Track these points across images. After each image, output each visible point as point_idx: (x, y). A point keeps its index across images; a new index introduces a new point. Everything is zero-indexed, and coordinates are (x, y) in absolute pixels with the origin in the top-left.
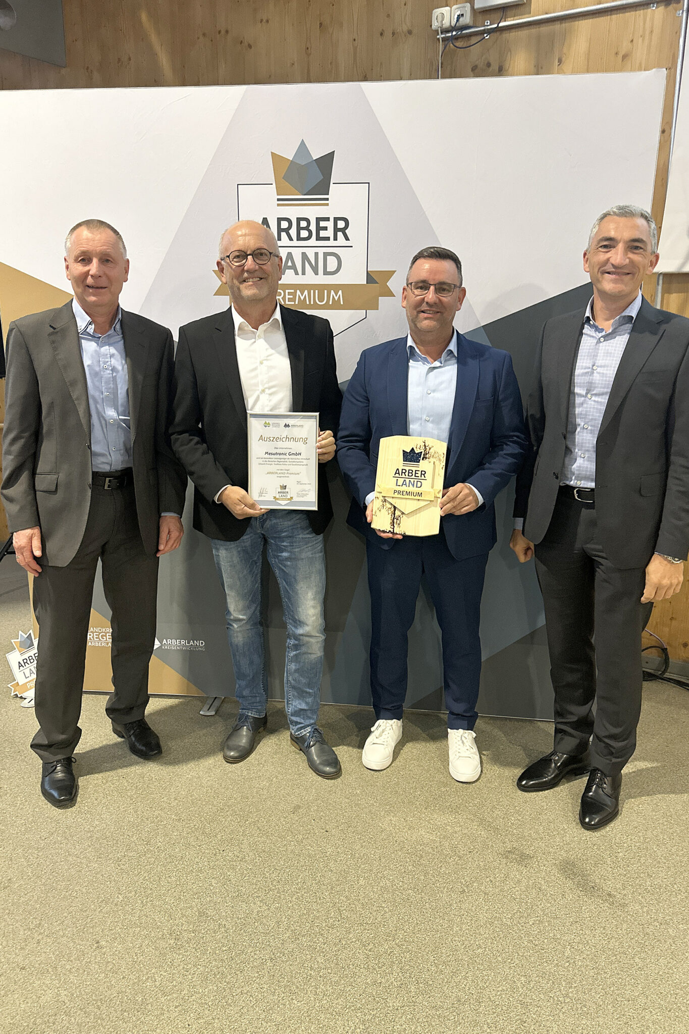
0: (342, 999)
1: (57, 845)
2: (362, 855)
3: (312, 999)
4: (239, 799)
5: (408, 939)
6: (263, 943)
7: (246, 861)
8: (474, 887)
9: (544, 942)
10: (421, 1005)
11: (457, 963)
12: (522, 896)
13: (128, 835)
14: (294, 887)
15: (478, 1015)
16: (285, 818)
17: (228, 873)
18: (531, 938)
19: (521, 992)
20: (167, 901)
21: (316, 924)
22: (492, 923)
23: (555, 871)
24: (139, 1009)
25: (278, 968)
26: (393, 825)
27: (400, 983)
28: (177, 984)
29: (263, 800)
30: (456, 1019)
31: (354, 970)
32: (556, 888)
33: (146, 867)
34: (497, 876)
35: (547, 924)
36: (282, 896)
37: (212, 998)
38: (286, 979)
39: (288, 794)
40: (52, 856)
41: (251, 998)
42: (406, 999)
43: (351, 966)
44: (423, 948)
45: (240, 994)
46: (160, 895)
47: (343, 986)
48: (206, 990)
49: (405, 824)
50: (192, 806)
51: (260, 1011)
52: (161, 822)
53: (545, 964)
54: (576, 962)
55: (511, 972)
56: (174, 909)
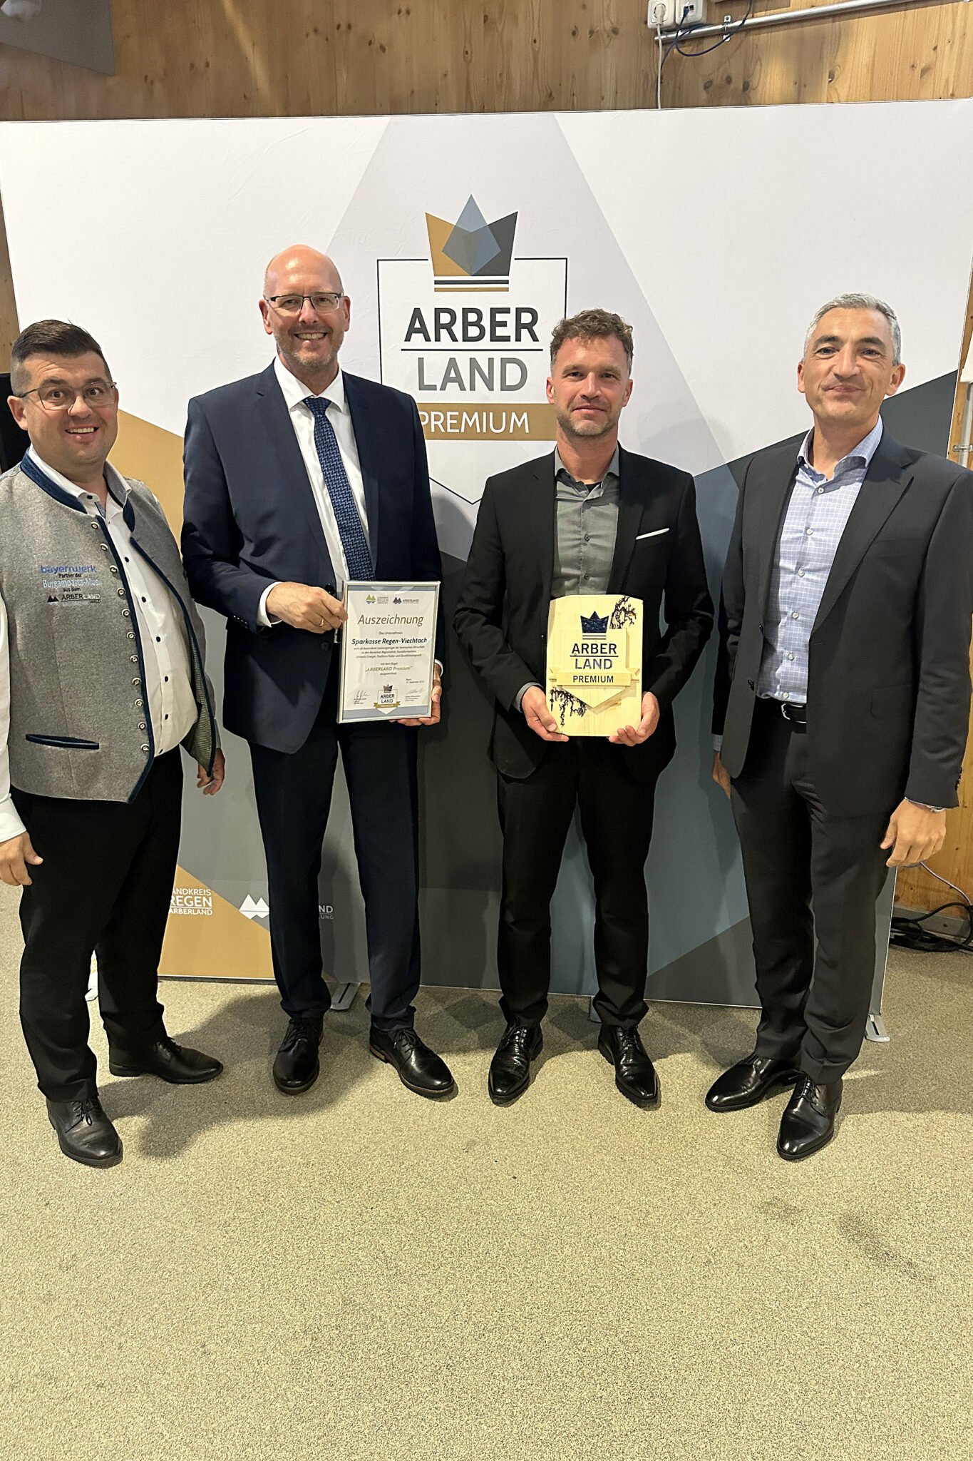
0: (549, 1422)
1: (138, 1204)
2: (565, 1211)
3: (508, 1422)
4: (389, 1132)
5: (635, 1334)
6: (435, 1343)
7: (404, 1223)
8: (723, 1255)
9: (823, 1334)
10: (659, 1428)
11: (705, 1366)
12: (790, 1268)
13: (238, 1188)
14: (474, 1259)
15: (738, 1441)
16: (456, 1159)
17: (381, 1241)
18: (805, 1329)
19: (795, 1407)
20: (297, 1283)
21: (507, 1314)
22: (751, 1307)
23: (833, 1230)
24: (267, 1443)
25: (458, 1378)
26: (606, 1167)
27: (628, 1397)
28: (318, 1405)
29: (423, 1134)
30: (708, 1448)
31: (564, 1379)
32: (836, 1256)
33: (265, 1234)
34: (754, 1238)
35: (826, 1308)
36: (458, 1274)
37: (368, 1424)
38: (470, 1395)
39: (458, 1124)
40: (133, 1220)
41: (423, 1423)
42: (637, 1420)
43: (559, 1374)
44: (657, 1346)
45: (407, 1417)
46: (288, 1275)
47: (549, 1403)
48: (359, 1412)
49: (623, 1166)
50: (325, 1143)
51: (436, 1442)
52: (283, 1168)
53: (827, 1366)
54: (869, 1362)
55: (781, 1378)
56: (308, 1295)
